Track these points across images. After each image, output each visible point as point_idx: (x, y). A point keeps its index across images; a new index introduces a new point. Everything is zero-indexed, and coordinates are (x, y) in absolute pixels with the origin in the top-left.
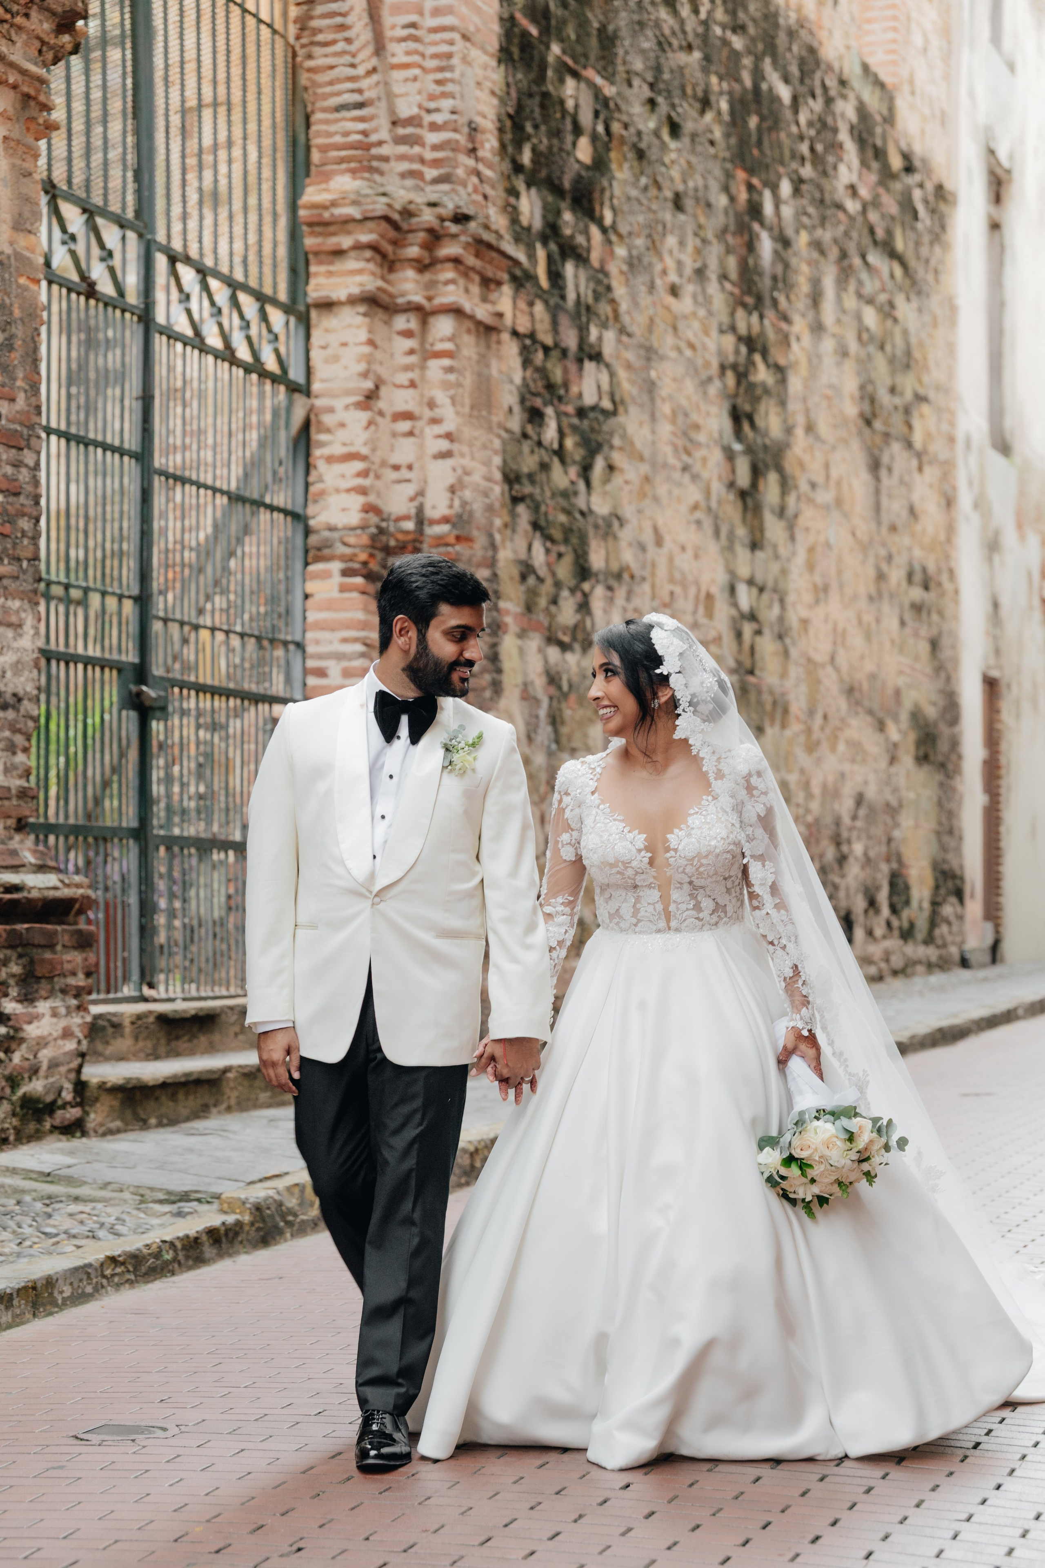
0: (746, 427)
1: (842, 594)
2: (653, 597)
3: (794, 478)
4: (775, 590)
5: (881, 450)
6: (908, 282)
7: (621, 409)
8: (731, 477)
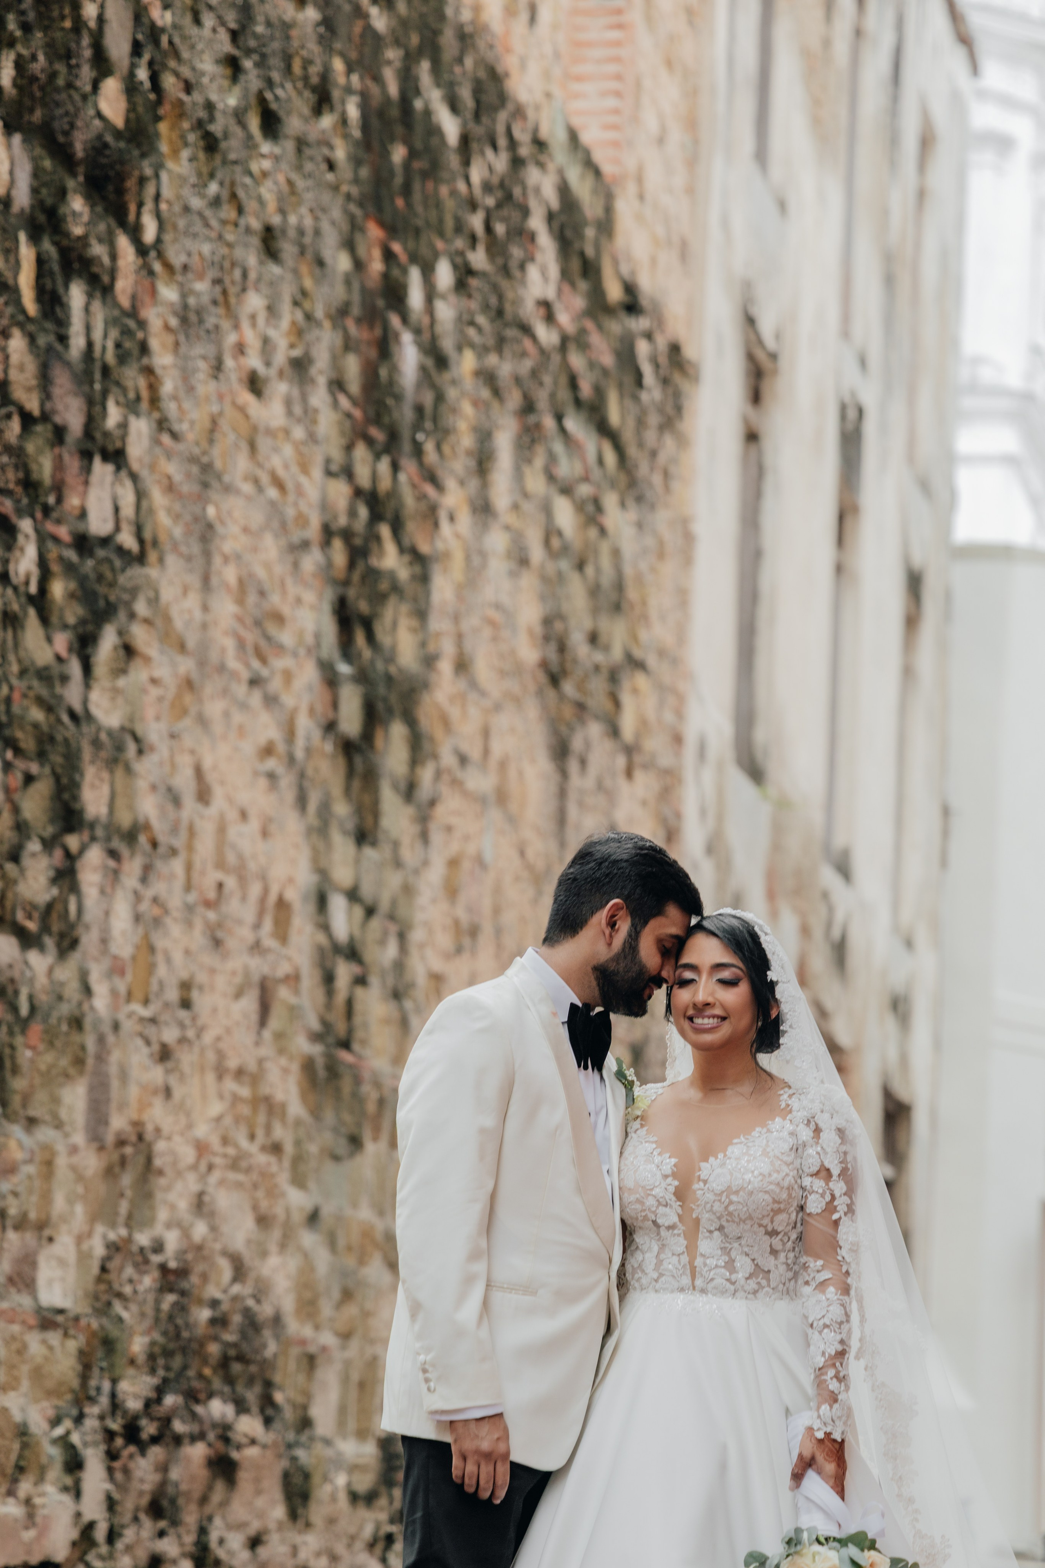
0: (360, 638)
1: (499, 946)
2: (188, 887)
3: (432, 739)
4: (392, 917)
5: (572, 729)
6: (623, 479)
7: (152, 556)
8: (331, 715)
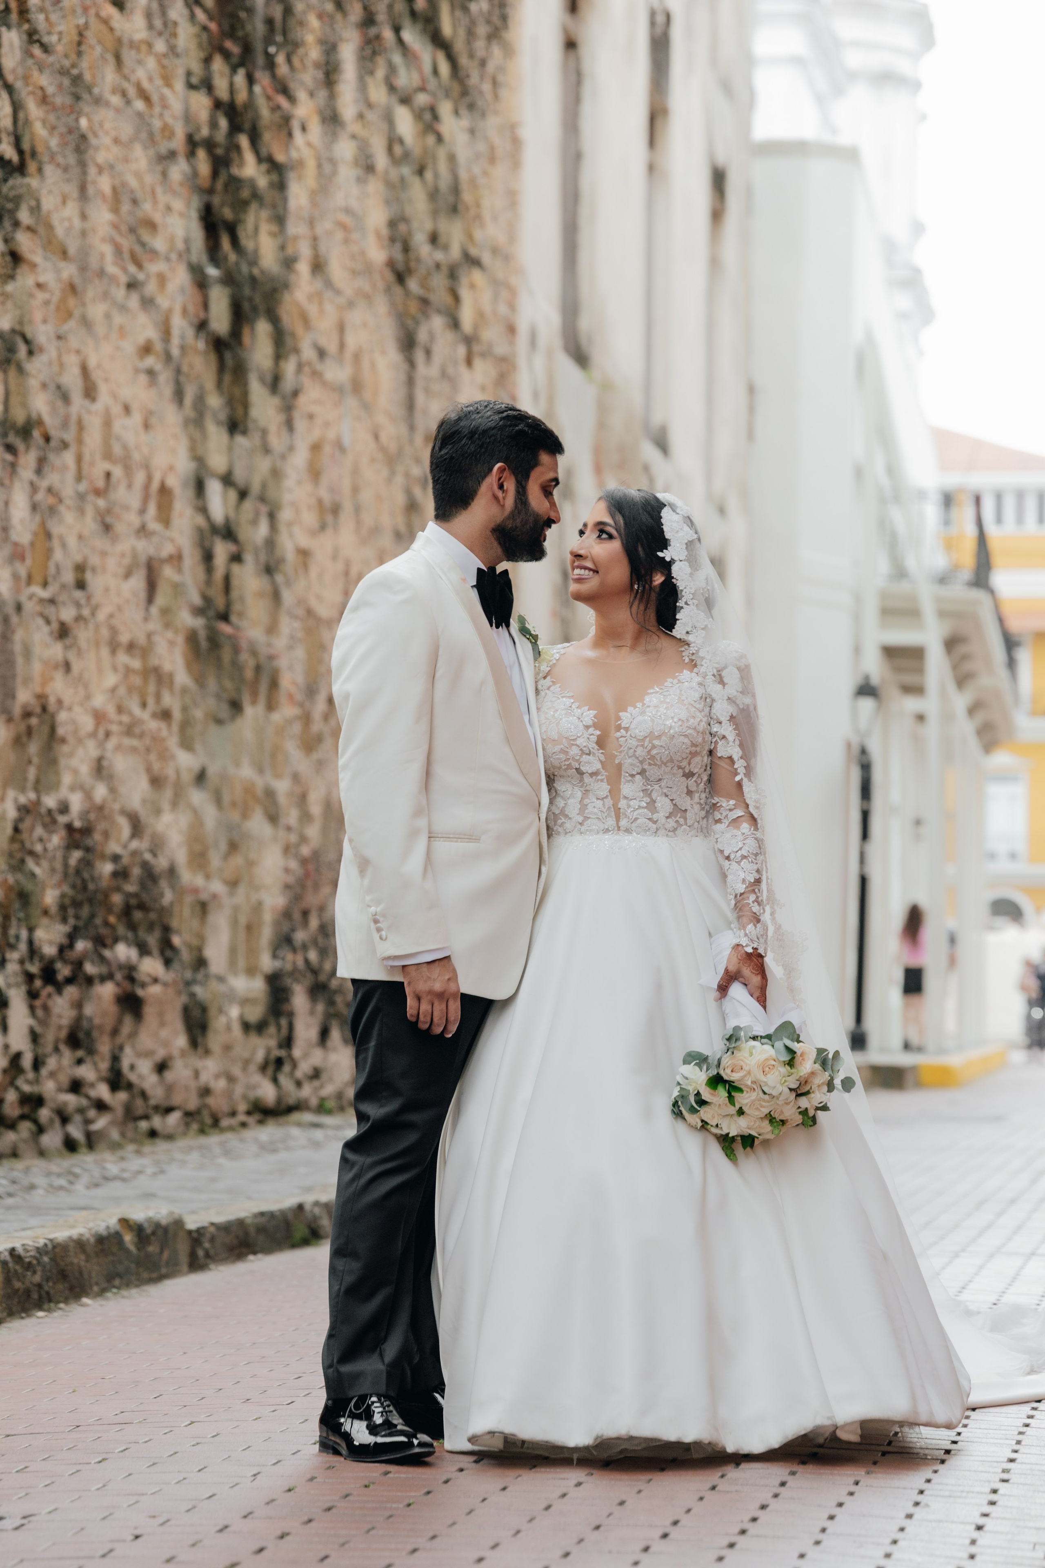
0: (225, 243)
1: (358, 522)
2: (79, 478)
3: (293, 335)
4: (262, 499)
5: (417, 323)
6: (456, 88)
7: (32, 166)
8: (202, 315)
